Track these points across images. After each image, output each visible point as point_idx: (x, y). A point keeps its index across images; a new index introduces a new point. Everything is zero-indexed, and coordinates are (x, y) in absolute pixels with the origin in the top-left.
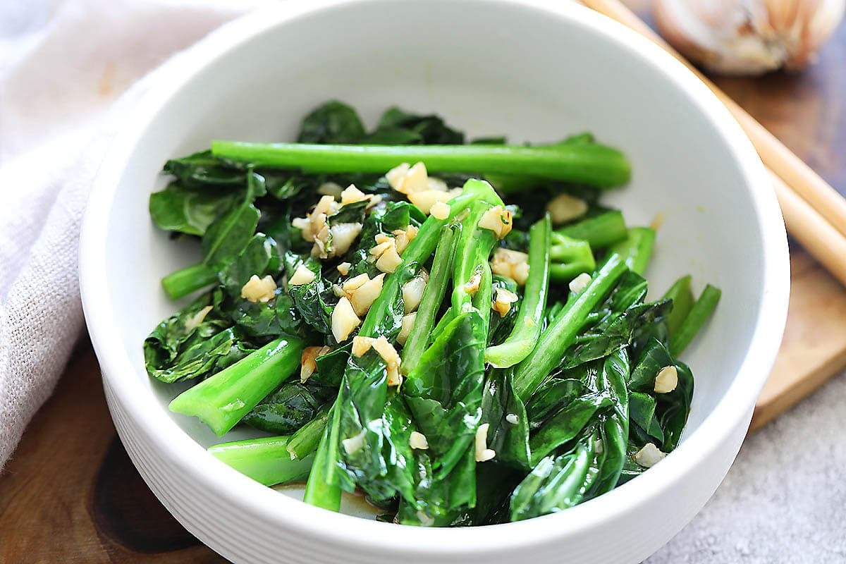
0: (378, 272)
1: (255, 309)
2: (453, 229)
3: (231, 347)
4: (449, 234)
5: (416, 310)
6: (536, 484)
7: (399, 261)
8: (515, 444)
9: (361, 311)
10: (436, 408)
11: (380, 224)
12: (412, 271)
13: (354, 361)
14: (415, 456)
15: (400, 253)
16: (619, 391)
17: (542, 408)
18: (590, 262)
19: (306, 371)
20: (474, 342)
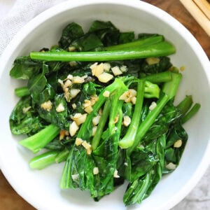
0: (85, 112)
1: (45, 112)
3: (37, 125)
4: (109, 101)
5: (97, 125)
6: (132, 191)
7: (92, 110)
9: (79, 124)
10: (102, 160)
11: (86, 94)
12: (96, 114)
13: (76, 146)
14: (95, 176)
15: (92, 106)
16: (162, 153)
17: (136, 159)
18: (157, 96)
19: (61, 138)
20: (115, 143)
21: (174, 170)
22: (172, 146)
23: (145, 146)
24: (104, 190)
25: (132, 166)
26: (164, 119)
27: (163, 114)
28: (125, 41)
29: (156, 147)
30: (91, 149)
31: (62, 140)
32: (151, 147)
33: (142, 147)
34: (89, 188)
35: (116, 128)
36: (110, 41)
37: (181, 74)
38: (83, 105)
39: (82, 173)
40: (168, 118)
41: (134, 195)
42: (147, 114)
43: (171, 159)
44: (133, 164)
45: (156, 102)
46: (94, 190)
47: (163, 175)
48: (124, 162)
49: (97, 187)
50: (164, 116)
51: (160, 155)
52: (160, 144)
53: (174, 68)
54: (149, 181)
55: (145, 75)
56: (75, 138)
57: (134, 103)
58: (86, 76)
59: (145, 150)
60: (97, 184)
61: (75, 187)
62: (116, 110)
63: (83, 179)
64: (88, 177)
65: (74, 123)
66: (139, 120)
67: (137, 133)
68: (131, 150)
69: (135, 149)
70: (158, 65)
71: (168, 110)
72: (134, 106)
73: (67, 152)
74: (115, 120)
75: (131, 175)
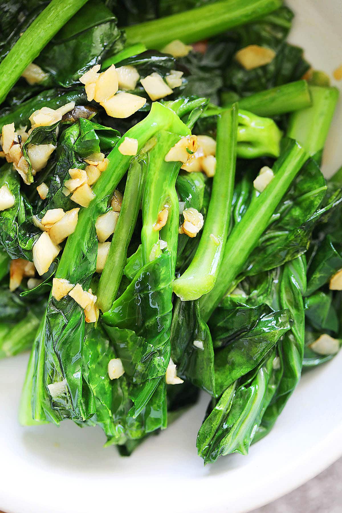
0: (74, 205)
2: (141, 163)
4: (138, 168)
5: (110, 239)
7: (91, 195)
8: (202, 369)
9: (59, 242)
10: (131, 336)
11: (73, 153)
12: (104, 206)
13: (54, 303)
14: (113, 382)
15: (92, 186)
16: (296, 306)
17: (226, 329)
18: (275, 151)
19: (15, 283)
20: (162, 286)
21: (335, 355)
22: (325, 288)
23: (248, 293)
24: (142, 421)
25: (217, 350)
26: (297, 212)
27: (293, 198)
28: (176, 8)
29: (279, 292)
30: (98, 306)
31: (18, 291)
32: (266, 291)
33: (240, 296)
34: (100, 418)
35: (163, 244)
36: (135, 11)
37: (336, 90)
38: (67, 183)
39: (77, 376)
40: (308, 209)
41: (227, 431)
42: (248, 202)
43: (324, 326)
44: (220, 343)
45: (271, 167)
46: (115, 423)
47: (305, 370)
48: (193, 338)
49: (122, 413)
50: (297, 203)
51: (293, 312)
52: (290, 283)
53: (316, 74)
54: (268, 390)
55: (236, 97)
56: (51, 280)
57: (211, 172)
58: (70, 106)
59: (248, 301)
60: (121, 407)
61: (58, 418)
62: (160, 190)
63: (79, 392)
64: (93, 387)
65: (44, 236)
66: (226, 218)
67: (224, 256)
68: (210, 306)
69: (221, 300)
70: (272, 68)
71: (306, 186)
72: (210, 182)
73: (34, 322)
74: (159, 221)
75: (214, 376)
